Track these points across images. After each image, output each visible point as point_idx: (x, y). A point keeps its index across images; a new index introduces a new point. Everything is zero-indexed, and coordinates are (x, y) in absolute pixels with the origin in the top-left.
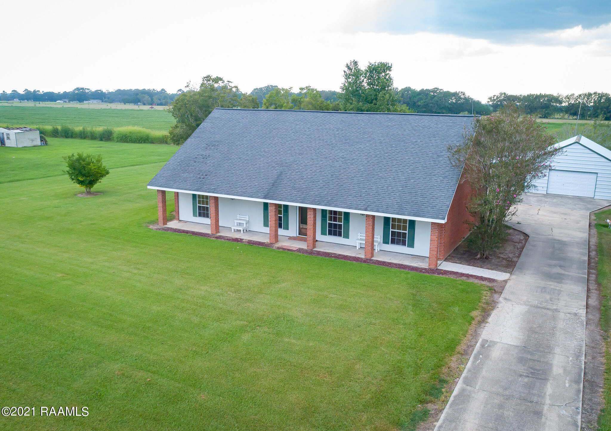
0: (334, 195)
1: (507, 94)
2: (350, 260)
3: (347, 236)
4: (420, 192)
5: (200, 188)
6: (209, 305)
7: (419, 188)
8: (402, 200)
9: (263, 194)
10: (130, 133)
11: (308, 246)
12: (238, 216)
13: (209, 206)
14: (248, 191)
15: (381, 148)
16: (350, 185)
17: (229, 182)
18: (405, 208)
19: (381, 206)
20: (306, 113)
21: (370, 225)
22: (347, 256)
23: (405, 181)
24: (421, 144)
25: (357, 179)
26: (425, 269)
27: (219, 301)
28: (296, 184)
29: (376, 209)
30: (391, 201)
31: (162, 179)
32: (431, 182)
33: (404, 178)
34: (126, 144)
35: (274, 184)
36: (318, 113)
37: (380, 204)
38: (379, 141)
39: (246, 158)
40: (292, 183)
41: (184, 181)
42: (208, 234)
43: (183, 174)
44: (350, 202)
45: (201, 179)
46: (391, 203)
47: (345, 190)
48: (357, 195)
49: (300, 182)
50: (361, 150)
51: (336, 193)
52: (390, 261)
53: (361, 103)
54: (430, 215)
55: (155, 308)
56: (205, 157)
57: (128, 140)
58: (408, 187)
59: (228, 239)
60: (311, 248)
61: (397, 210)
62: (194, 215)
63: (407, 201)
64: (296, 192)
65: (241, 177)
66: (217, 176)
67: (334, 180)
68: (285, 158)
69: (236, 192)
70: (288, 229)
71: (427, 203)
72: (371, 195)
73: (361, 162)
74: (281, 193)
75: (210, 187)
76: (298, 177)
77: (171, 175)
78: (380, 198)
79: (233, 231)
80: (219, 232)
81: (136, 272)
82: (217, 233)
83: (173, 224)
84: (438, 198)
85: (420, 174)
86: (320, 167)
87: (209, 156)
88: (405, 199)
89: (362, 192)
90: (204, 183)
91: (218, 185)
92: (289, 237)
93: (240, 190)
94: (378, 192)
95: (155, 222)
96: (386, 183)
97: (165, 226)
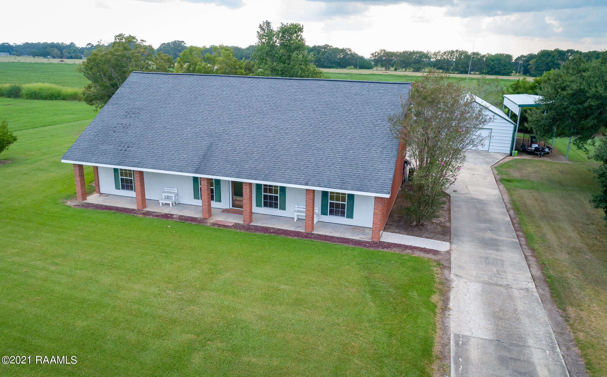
0: (271, 168)
1: (386, 51)
2: (291, 236)
3: (283, 208)
4: (361, 164)
5: (122, 161)
6: (146, 314)
7: (360, 160)
8: (343, 173)
9: (193, 168)
10: (40, 89)
11: (244, 221)
12: (166, 188)
13: (132, 178)
14: (177, 165)
15: (314, 116)
16: (286, 157)
17: (154, 155)
18: (347, 182)
19: (322, 180)
20: (231, 78)
21: (310, 199)
22: (287, 230)
23: (344, 153)
24: (355, 112)
25: (294, 150)
26: (369, 243)
27: (158, 306)
28: (229, 156)
29: (318, 184)
30: (332, 174)
31: (78, 151)
32: (371, 153)
33: (342, 149)
34: (36, 101)
35: (205, 157)
36: (244, 78)
37: (321, 177)
38: (312, 109)
39: (172, 128)
40: (224, 156)
41: (103, 154)
42: (133, 210)
43: (101, 146)
44: (289, 176)
45: (123, 152)
46: (333, 176)
47: (282, 163)
48: (295, 168)
49: (232, 154)
50: (295, 118)
51: (273, 166)
52: (331, 235)
53: (275, 64)
54: (374, 190)
55: (81, 324)
56: (126, 127)
57: (38, 97)
58: (348, 159)
59: (156, 216)
60: (247, 223)
61: (340, 184)
62: (117, 188)
63: (349, 174)
64: (229, 166)
65: (168, 149)
66: (141, 148)
67: (270, 152)
68: (214, 128)
69: (164, 165)
70: (221, 202)
71: (369, 176)
72: (310, 168)
73: (296, 132)
74: (213, 166)
75: (133, 160)
76: (230, 148)
77: (88, 147)
78: (320, 171)
79: (161, 205)
80: (145, 207)
81: (53, 268)
82: (143, 208)
83: (93, 199)
84: (380, 170)
85: (359, 144)
86: (253, 138)
87: (129, 125)
88: (346, 171)
89: (301, 165)
90: (127, 156)
91: (142, 158)
92: (222, 210)
93: (168, 164)
94: (317, 164)
95: (72, 197)
96: (324, 155)
97: (85, 201)
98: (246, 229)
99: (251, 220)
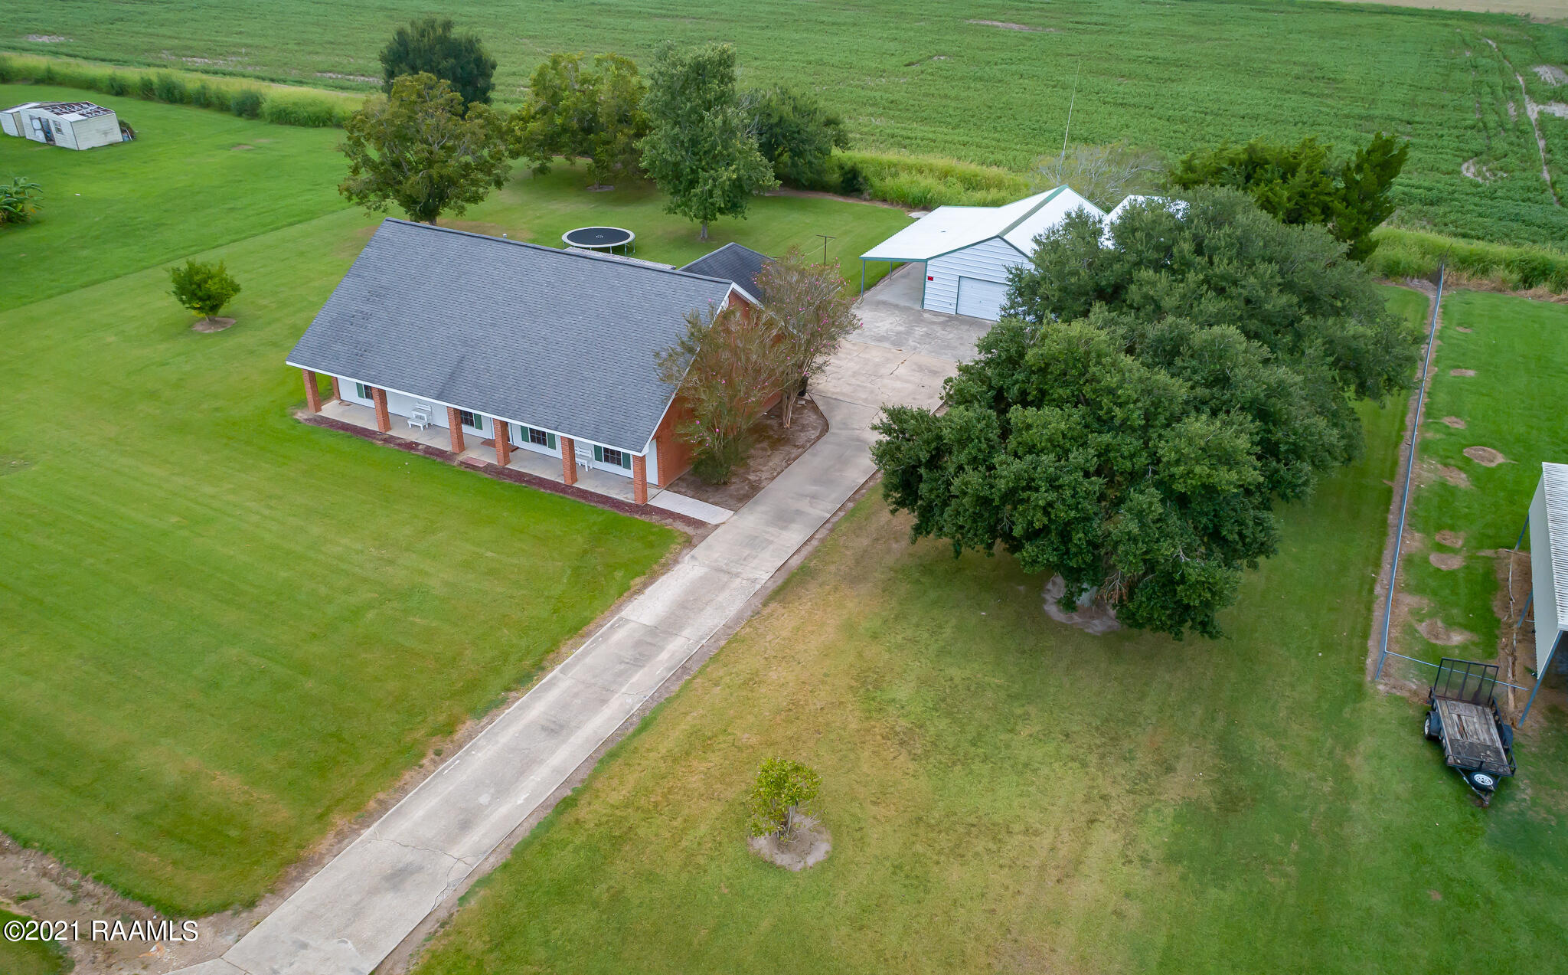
0: (523, 401)
2: (544, 488)
3: (552, 446)
5: (356, 372)
6: (343, 569)
8: (602, 418)
9: (435, 393)
11: (500, 462)
12: (417, 404)
14: (418, 384)
17: (394, 366)
18: (602, 431)
19: (575, 425)
21: (566, 444)
22: (543, 479)
23: (612, 389)
25: (556, 378)
26: (630, 505)
27: (356, 562)
28: (480, 378)
29: (568, 430)
30: (588, 418)
31: (306, 350)
32: (641, 393)
33: (612, 382)
35: (452, 377)
37: (575, 421)
39: (421, 326)
40: (475, 377)
41: (335, 358)
42: (374, 432)
43: (335, 346)
44: (540, 416)
45: (359, 357)
46: (588, 421)
47: (538, 396)
48: (551, 405)
51: (527, 399)
52: (593, 490)
54: (627, 445)
56: (367, 317)
58: (613, 398)
59: (399, 445)
60: (502, 465)
61: (593, 432)
62: (360, 395)
63: (607, 420)
64: (477, 393)
68: (471, 332)
69: (403, 384)
70: (482, 430)
71: (629, 425)
72: (566, 406)
74: (458, 391)
75: (369, 372)
76: (482, 367)
77: (319, 344)
78: (576, 411)
79: (409, 428)
80: (390, 429)
82: (386, 430)
83: (330, 410)
84: (643, 419)
86: (514, 353)
87: (371, 315)
88: (606, 416)
90: (362, 365)
91: (381, 369)
93: (408, 384)
94: (576, 402)
96: (588, 389)
97: (319, 414)
98: (499, 473)
99: (507, 461)
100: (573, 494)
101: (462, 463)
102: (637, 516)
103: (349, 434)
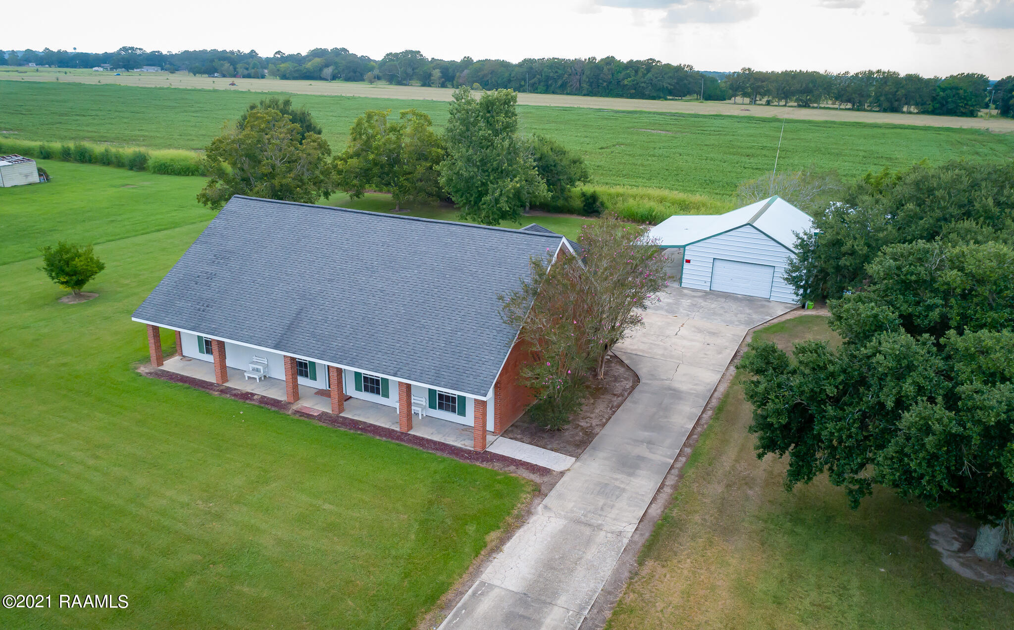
0: (361, 349)
1: (752, 70)
2: (380, 435)
3: (387, 395)
4: (465, 352)
5: (197, 325)
7: (465, 346)
8: (442, 363)
9: (274, 342)
11: (333, 411)
12: (254, 357)
14: (256, 335)
15: (431, 278)
16: (382, 336)
17: (234, 319)
18: (442, 376)
19: (414, 370)
20: (348, 213)
22: (379, 427)
23: (451, 334)
24: (482, 276)
25: (393, 326)
26: (469, 452)
28: (317, 328)
29: (408, 375)
30: (428, 363)
31: (151, 307)
32: (481, 338)
33: (450, 328)
34: (166, 177)
35: (290, 328)
36: (363, 215)
37: (414, 367)
38: (431, 268)
39: (261, 283)
40: (312, 327)
41: (178, 313)
42: (212, 384)
43: (178, 302)
44: (378, 362)
45: (200, 312)
46: (428, 367)
47: (375, 343)
48: (389, 352)
49: (322, 326)
50: (407, 280)
51: (364, 347)
54: (470, 389)
56: (211, 277)
58: (453, 344)
60: (336, 413)
61: (433, 377)
62: (201, 351)
63: (447, 364)
64: (314, 342)
65: (251, 312)
66: (221, 309)
67: (365, 326)
68: (309, 286)
69: (242, 335)
70: (315, 381)
71: (470, 370)
72: (405, 352)
73: (402, 300)
74: (296, 341)
75: (209, 325)
76: (320, 318)
77: (164, 302)
78: (415, 357)
79: (247, 379)
80: (227, 381)
81: (91, 462)
82: (223, 383)
83: (171, 365)
84: (486, 363)
85: (471, 324)
86: (351, 304)
87: (215, 275)
88: (446, 361)
89: (396, 348)
90: (204, 319)
91: (221, 322)
93: (247, 333)
94: (415, 349)
95: (146, 360)
96: (427, 336)
98: (332, 421)
99: (341, 409)
100: (409, 441)
101: (297, 412)
102: (478, 464)
103: (187, 385)
